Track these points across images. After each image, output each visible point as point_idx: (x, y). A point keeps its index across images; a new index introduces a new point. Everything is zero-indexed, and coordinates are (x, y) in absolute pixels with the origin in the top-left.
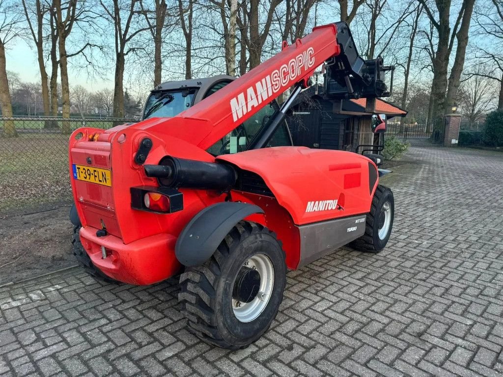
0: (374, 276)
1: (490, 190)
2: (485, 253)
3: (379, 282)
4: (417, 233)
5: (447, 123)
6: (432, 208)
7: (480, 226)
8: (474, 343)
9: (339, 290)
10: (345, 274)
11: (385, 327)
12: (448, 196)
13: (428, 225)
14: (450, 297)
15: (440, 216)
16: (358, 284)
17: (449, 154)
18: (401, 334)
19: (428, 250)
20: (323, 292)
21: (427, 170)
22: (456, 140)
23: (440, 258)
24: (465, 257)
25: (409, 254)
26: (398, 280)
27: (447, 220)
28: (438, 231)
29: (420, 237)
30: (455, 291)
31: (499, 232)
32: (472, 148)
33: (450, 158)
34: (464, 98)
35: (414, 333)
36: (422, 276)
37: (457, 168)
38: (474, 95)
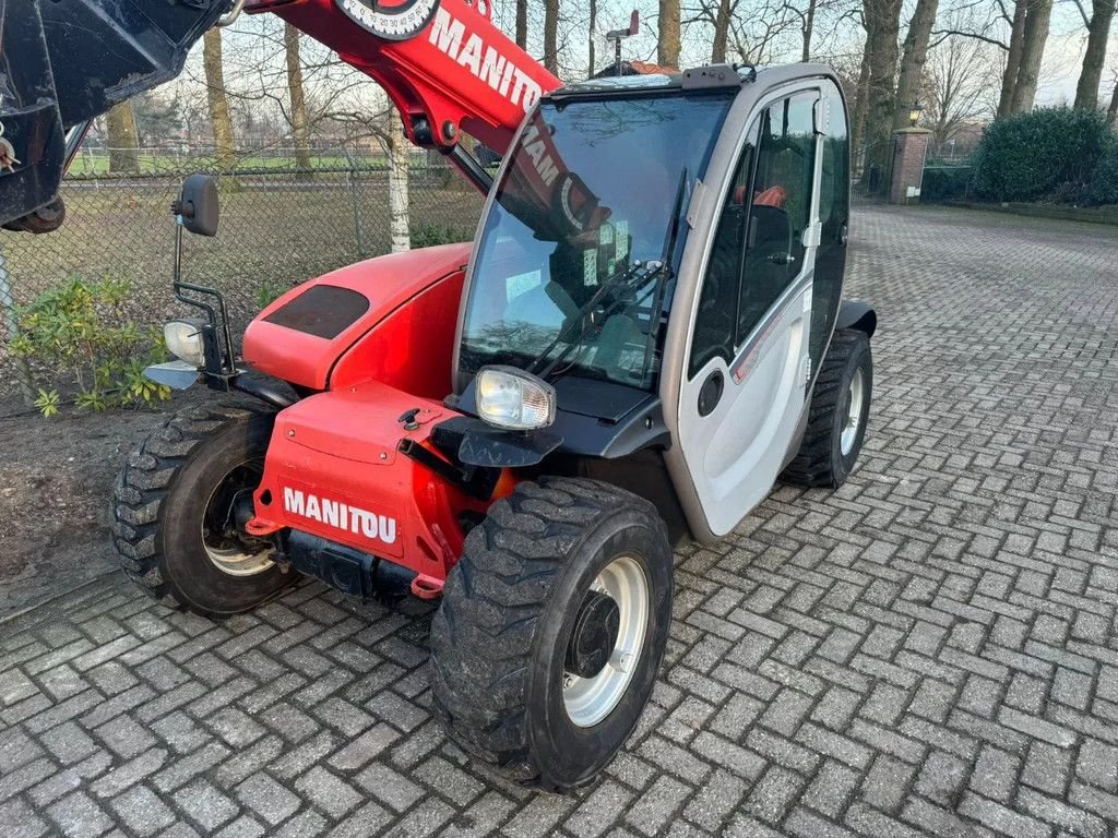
0: (803, 600)
1: (1014, 316)
2: (1049, 501)
3: (818, 618)
4: (881, 450)
5: (898, 149)
6: (899, 373)
7: (1017, 422)
8: (1095, 813)
9: (723, 660)
10: (728, 599)
11: (860, 781)
12: (929, 338)
13: (901, 424)
14: (1002, 655)
15: (923, 397)
16: (769, 632)
17: (905, 221)
18: (909, 802)
19: (917, 503)
20: (682, 670)
21: (866, 267)
22: (917, 188)
23: (950, 526)
24: (1007, 520)
25: (877, 520)
26: (864, 610)
27: (942, 408)
28: (927, 442)
29: (891, 465)
30: (1009, 633)
31: (1064, 435)
32: (950, 205)
33: (909, 234)
34: (925, 86)
35: (938, 793)
36: (918, 589)
37: (930, 258)
38: (946, 80)
